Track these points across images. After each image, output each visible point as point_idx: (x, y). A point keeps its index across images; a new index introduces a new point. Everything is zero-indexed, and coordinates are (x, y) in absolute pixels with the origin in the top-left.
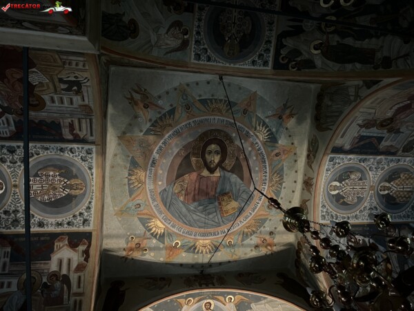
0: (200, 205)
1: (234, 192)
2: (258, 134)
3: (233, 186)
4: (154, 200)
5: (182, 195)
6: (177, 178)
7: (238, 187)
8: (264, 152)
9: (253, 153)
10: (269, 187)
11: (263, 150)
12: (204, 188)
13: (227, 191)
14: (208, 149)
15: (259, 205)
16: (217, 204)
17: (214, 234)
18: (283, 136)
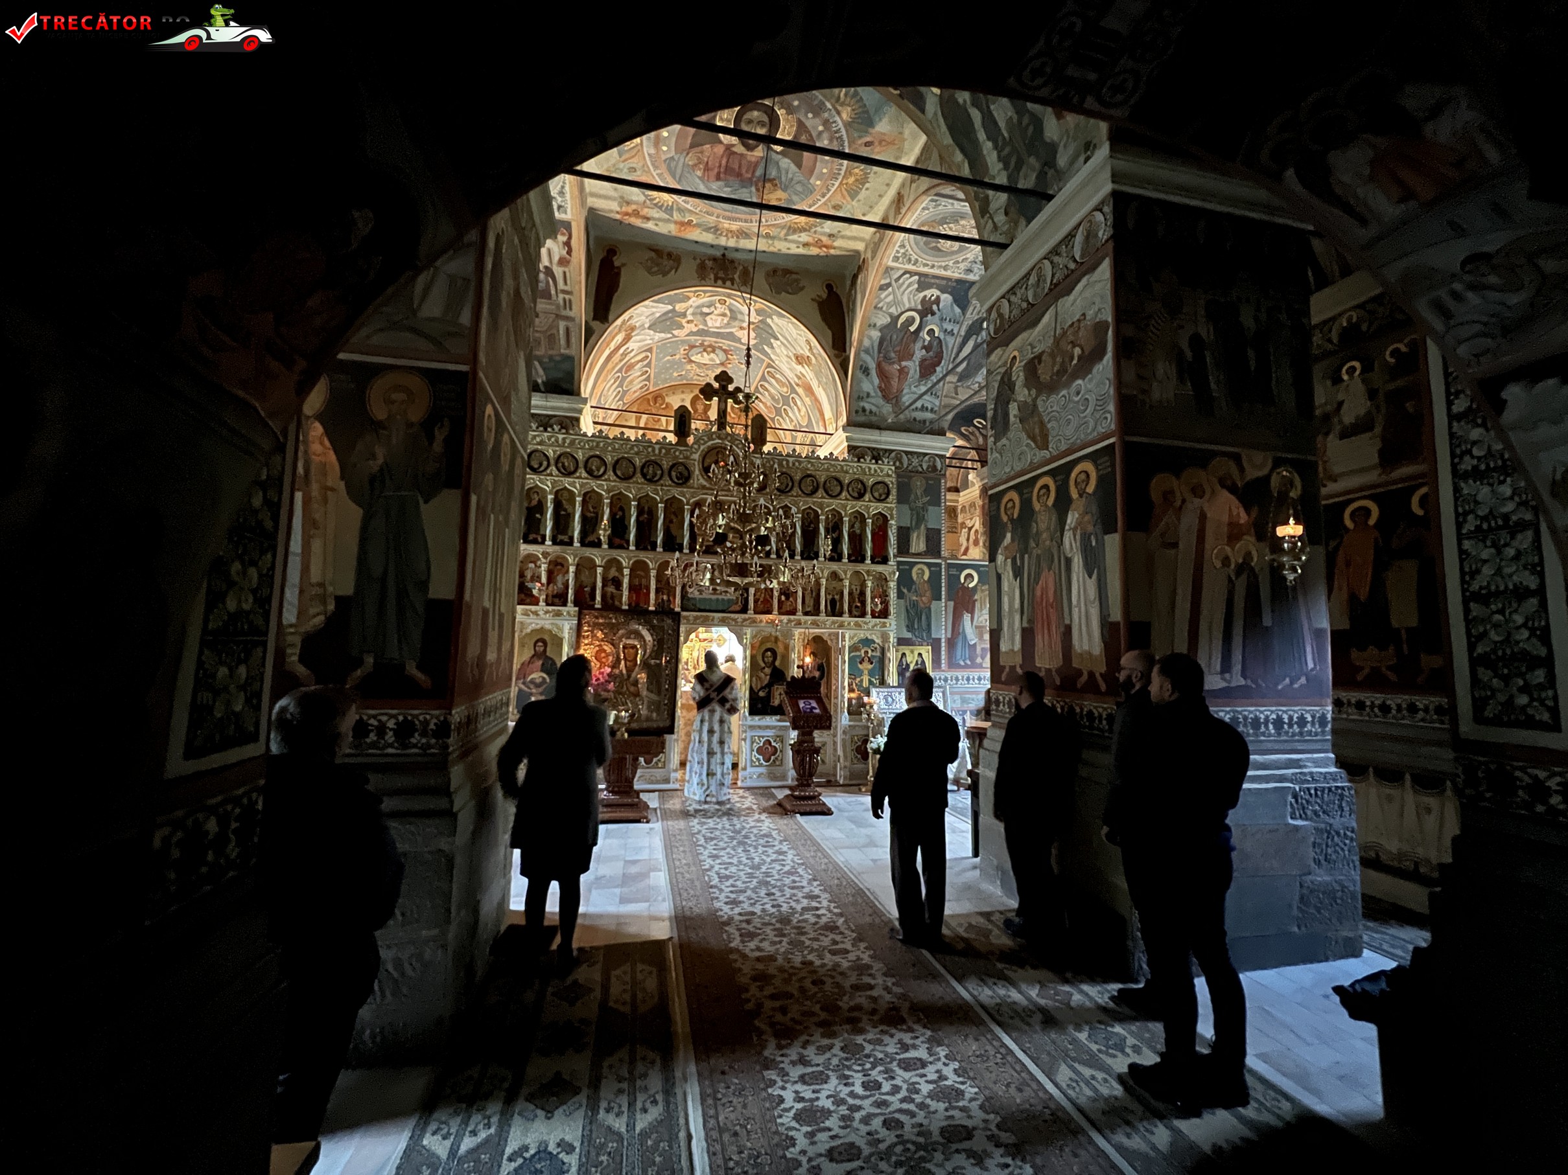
0: (726, 186)
1: (783, 179)
2: (839, 108)
3: (783, 172)
4: (656, 168)
5: (700, 169)
6: (692, 146)
7: (790, 176)
8: (845, 137)
9: (825, 135)
10: (841, 183)
11: (844, 132)
12: (736, 167)
13: (772, 177)
14: (745, 117)
15: (820, 202)
16: (753, 189)
17: (746, 221)
18: (885, 120)
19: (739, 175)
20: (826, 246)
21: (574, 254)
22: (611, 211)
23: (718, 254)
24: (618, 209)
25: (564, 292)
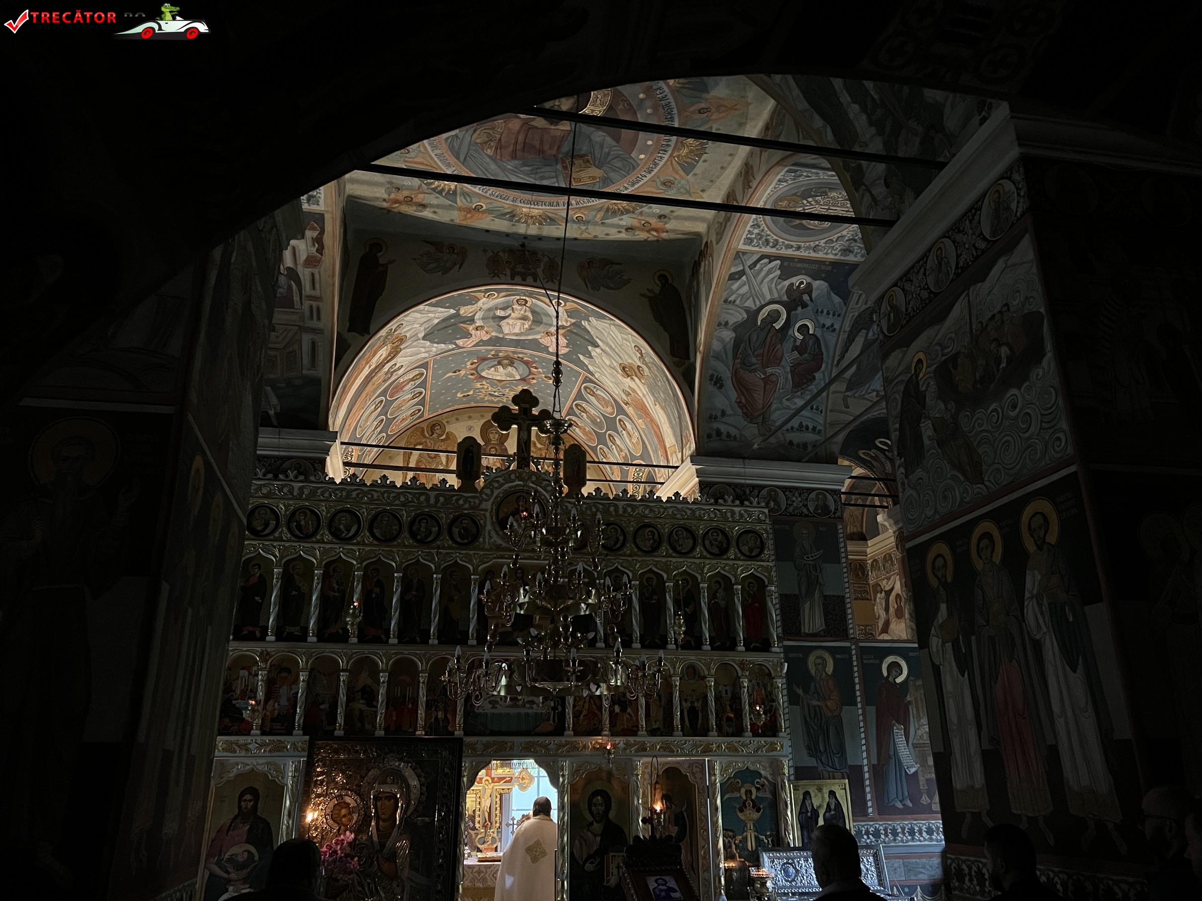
0: (526, 165)
1: (597, 155)
3: (597, 147)
4: (435, 148)
5: (491, 148)
7: (606, 150)
8: (673, 104)
9: (648, 103)
10: (671, 155)
12: (537, 144)
13: (583, 152)
15: (645, 179)
16: (559, 167)
17: (551, 204)
19: (541, 152)
20: (656, 230)
21: (326, 251)
22: (377, 199)
23: (516, 244)
24: (386, 196)
25: (310, 298)
